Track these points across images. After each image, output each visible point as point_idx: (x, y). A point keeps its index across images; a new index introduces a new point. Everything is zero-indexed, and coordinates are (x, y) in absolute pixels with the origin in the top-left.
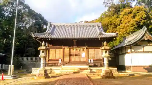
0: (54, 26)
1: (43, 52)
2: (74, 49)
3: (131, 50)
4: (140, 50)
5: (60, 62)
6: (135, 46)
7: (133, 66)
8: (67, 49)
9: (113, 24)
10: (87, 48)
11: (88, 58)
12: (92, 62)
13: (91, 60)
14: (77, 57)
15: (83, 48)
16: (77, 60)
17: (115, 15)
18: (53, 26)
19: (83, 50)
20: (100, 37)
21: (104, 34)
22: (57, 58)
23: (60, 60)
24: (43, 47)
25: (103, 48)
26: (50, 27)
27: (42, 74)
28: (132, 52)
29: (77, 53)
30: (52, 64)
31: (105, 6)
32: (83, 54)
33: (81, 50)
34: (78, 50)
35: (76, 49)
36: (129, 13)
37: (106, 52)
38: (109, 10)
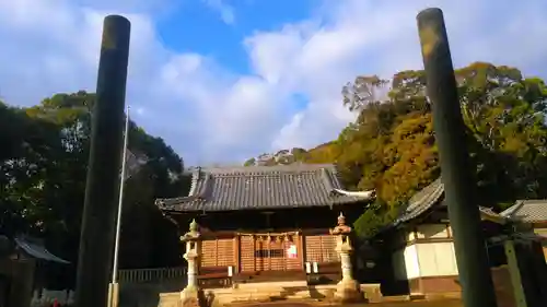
0: (211, 177)
1: (192, 247)
2: (265, 238)
3: (416, 236)
4: (440, 235)
5: (230, 274)
6: (424, 222)
7: (423, 278)
8: (248, 239)
9: (376, 160)
10: (300, 234)
11: (305, 261)
12: (316, 270)
13: (312, 266)
14: (275, 260)
15: (290, 233)
16: (274, 268)
17: (380, 137)
18: (207, 177)
19: (291, 240)
20: (331, 203)
21: (342, 195)
22: (222, 263)
23: (230, 269)
24: (193, 234)
25: (337, 229)
26: (198, 181)
27: (193, 302)
28: (418, 241)
29: (275, 247)
30: (209, 283)
31: (351, 109)
32: (292, 250)
33: (286, 239)
34: (278, 240)
35: (273, 238)
36: (416, 132)
37: (344, 240)
38: (361, 120)
